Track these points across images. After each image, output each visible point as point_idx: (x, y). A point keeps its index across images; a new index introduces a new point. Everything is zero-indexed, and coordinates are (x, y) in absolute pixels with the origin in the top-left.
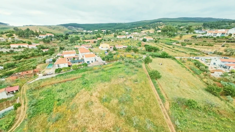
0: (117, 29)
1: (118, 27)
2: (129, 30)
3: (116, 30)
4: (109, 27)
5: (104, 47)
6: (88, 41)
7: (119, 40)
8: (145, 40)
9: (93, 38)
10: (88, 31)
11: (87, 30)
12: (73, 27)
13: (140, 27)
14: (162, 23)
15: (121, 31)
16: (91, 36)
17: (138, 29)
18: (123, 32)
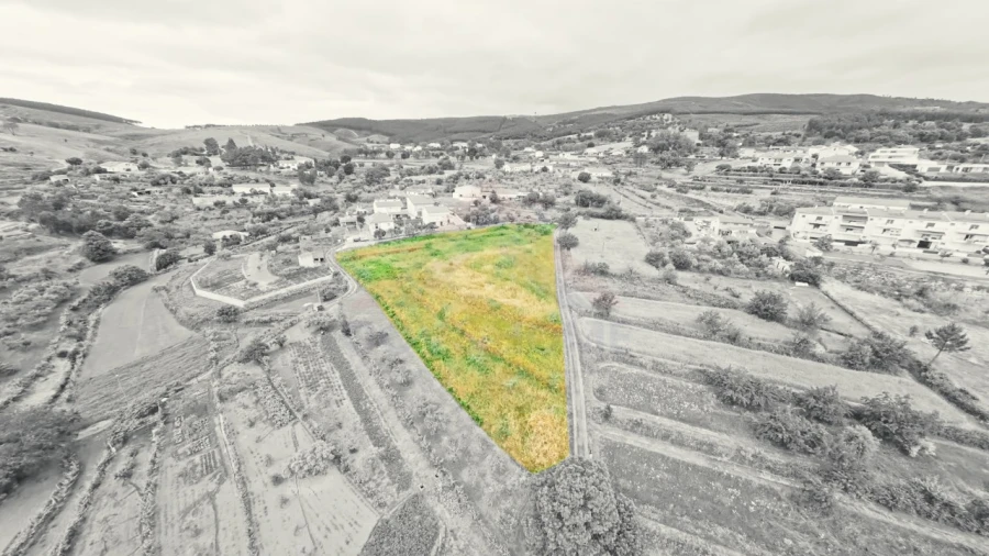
0: (507, 139)
1: (510, 131)
2: (549, 143)
3: (504, 143)
4: (479, 131)
5: (466, 193)
6: (421, 178)
7: (507, 176)
8: (585, 179)
9: (431, 171)
10: (408, 148)
11: (404, 142)
12: (353, 132)
13: (588, 134)
14: (670, 116)
15: (522, 148)
16: (423, 164)
17: (582, 140)
18: (527, 149)
